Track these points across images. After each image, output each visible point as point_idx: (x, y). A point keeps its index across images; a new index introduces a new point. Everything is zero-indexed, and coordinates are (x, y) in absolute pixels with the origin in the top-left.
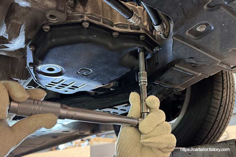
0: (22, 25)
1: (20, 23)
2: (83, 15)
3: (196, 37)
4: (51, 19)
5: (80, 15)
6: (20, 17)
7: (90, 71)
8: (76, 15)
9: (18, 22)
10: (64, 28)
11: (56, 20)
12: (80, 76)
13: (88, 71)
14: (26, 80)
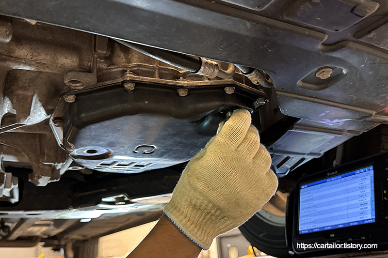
0: (33, 96)
1: (29, 94)
2: (125, 69)
3: (319, 87)
4: (74, 85)
5: (120, 69)
6: (27, 85)
7: (154, 147)
8: (114, 70)
9: (26, 92)
10: (97, 94)
11: (82, 86)
12: (139, 155)
13: (150, 149)
14: (63, 163)
